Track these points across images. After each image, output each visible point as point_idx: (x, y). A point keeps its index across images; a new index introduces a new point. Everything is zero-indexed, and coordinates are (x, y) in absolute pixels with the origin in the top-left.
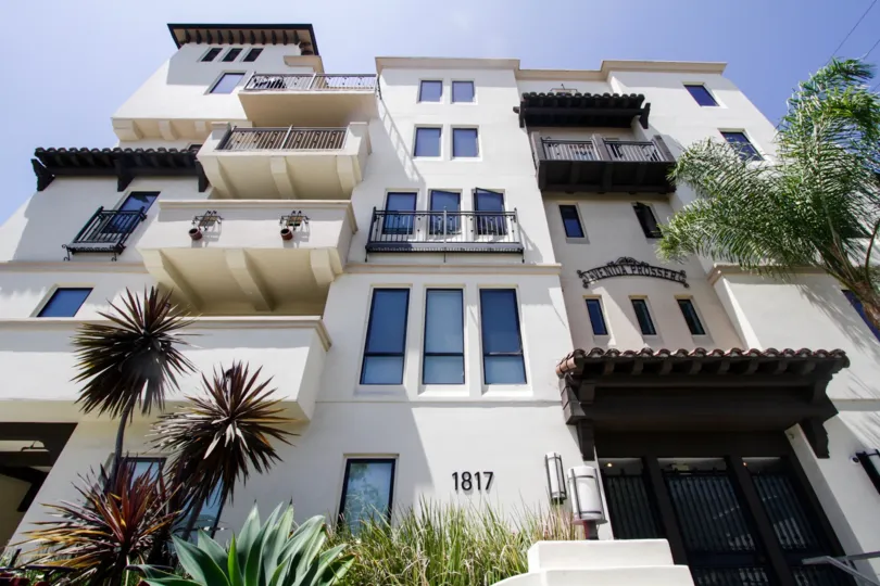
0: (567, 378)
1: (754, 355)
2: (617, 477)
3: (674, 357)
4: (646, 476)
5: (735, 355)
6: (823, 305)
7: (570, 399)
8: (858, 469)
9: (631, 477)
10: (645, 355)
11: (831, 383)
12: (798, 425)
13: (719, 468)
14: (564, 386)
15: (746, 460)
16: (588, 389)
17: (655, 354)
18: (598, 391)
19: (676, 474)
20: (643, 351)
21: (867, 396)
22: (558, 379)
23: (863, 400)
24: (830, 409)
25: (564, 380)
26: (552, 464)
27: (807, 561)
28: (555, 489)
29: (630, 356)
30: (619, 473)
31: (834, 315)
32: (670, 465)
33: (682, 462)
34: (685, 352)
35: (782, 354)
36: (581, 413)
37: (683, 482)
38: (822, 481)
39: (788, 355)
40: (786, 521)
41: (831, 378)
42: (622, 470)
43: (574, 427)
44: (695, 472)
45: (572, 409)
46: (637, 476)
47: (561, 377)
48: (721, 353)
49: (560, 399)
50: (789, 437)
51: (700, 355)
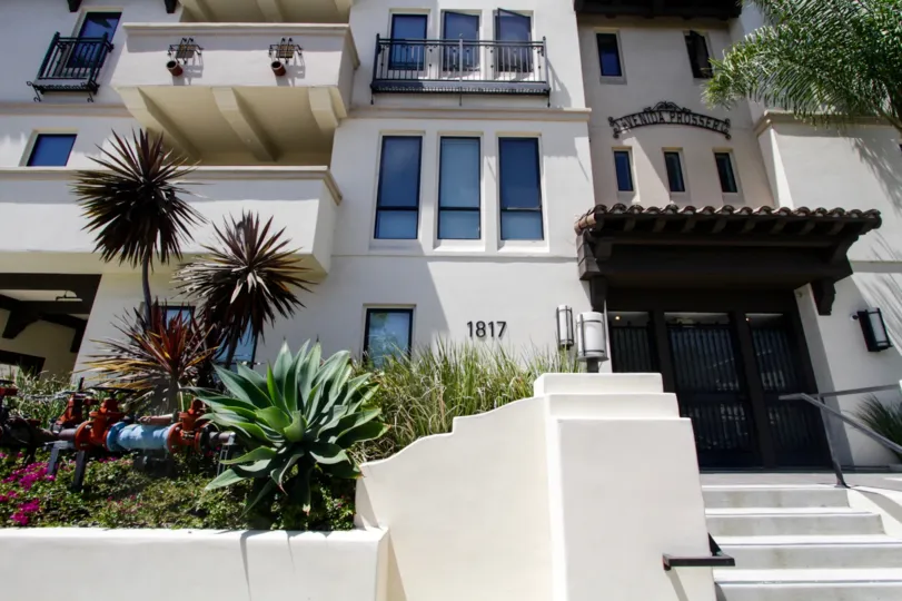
0: (585, 235)
1: (784, 214)
2: (623, 328)
3: (700, 214)
4: (650, 327)
5: (763, 213)
6: (873, 162)
7: (586, 256)
8: (857, 324)
9: (637, 328)
10: (670, 212)
11: (855, 244)
12: (809, 286)
13: (721, 322)
14: (582, 242)
15: (749, 316)
16: (606, 246)
17: (680, 211)
18: (615, 247)
19: (679, 327)
20: (668, 207)
21: (887, 257)
22: (576, 235)
23: (883, 262)
24: (846, 269)
25: (582, 237)
26: (562, 316)
27: (782, 398)
28: (563, 336)
29: (653, 213)
30: (626, 324)
31: (883, 174)
32: (675, 319)
33: (687, 317)
34: (711, 209)
35: (814, 213)
36: (596, 269)
37: (685, 335)
38: (818, 335)
39: (820, 215)
40: (769, 374)
41: (856, 239)
42: (629, 323)
43: (587, 283)
44: (698, 325)
45: (587, 265)
46: (642, 328)
47: (579, 233)
48: (749, 210)
49: (576, 255)
50: (797, 296)
51: (727, 213)
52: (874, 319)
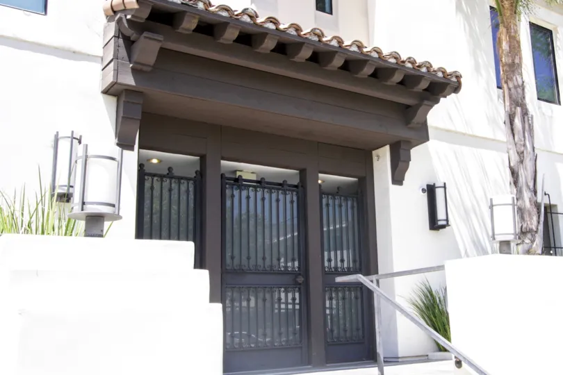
0: (119, 21)
1: (375, 55)
2: (162, 177)
3: (283, 32)
4: (199, 181)
5: (354, 49)
6: (467, 18)
7: (116, 57)
8: (424, 198)
9: (180, 179)
10: (246, 19)
11: (436, 107)
12: (387, 148)
13: (289, 182)
14: (112, 33)
15: (324, 178)
16: (149, 48)
17: (259, 21)
18: (163, 52)
19: (238, 182)
20: (245, 12)
21: (461, 128)
22: (104, 20)
23: (456, 133)
24: (422, 135)
25: (113, 25)
26: (64, 146)
27: (339, 279)
28: (62, 180)
29: (225, 14)
30: (166, 172)
31: (472, 33)
32: (235, 172)
33: (249, 170)
34: (298, 29)
35: (403, 62)
36: (129, 80)
37: (244, 193)
38: (387, 207)
39: (409, 65)
40: (332, 253)
41: (437, 101)
42: (170, 169)
43: (113, 100)
44: (261, 183)
45: (117, 72)
46: (188, 179)
47: (110, 19)
48: (340, 42)
49: (100, 52)
50: (375, 158)
51: (316, 39)
52: (439, 193)
